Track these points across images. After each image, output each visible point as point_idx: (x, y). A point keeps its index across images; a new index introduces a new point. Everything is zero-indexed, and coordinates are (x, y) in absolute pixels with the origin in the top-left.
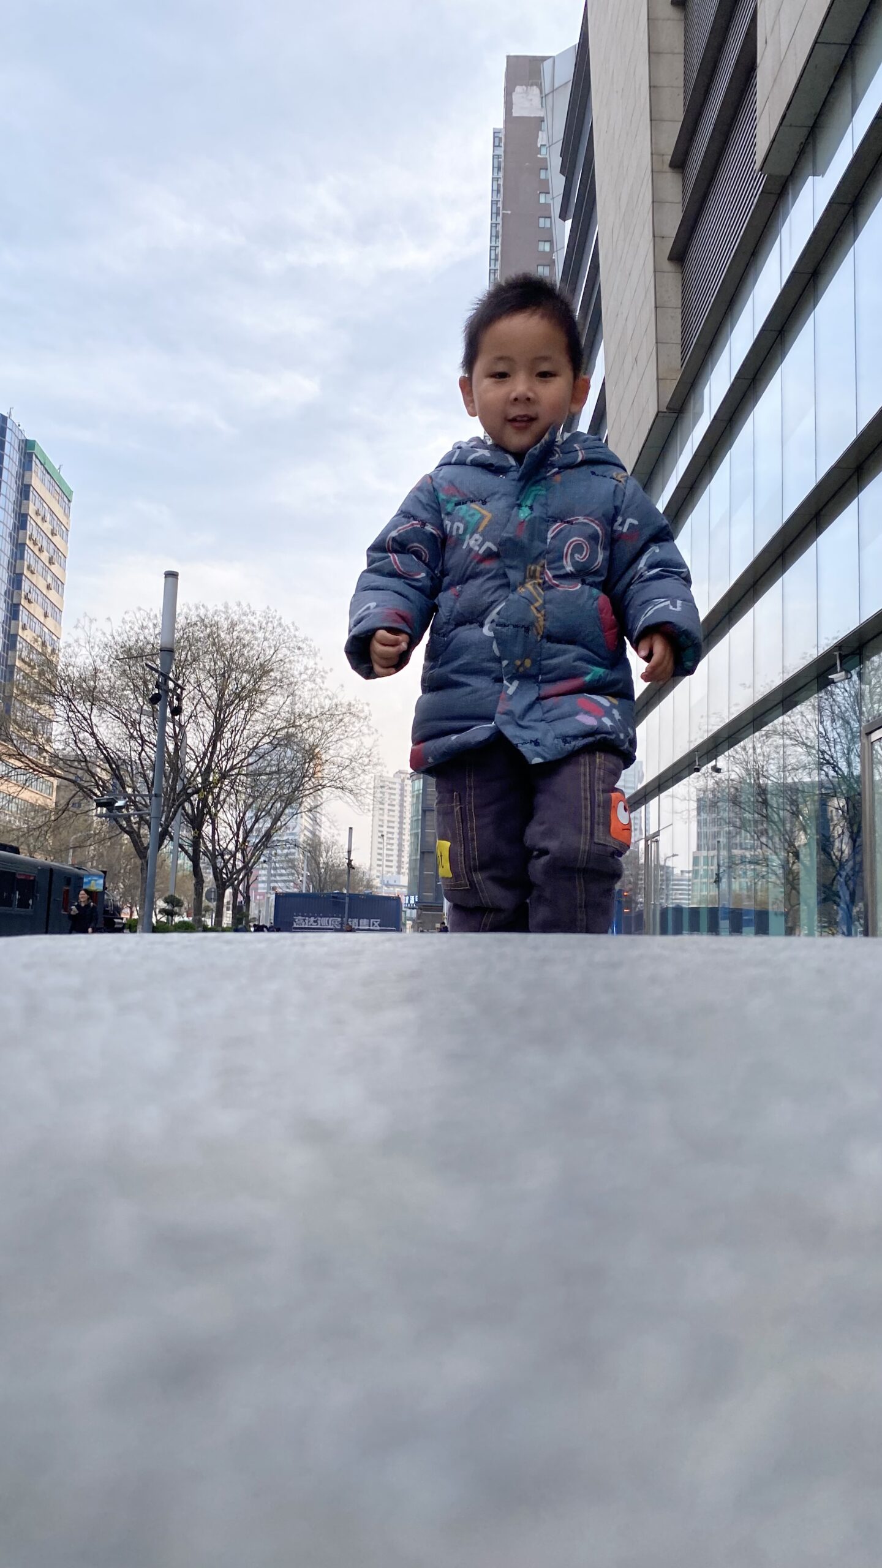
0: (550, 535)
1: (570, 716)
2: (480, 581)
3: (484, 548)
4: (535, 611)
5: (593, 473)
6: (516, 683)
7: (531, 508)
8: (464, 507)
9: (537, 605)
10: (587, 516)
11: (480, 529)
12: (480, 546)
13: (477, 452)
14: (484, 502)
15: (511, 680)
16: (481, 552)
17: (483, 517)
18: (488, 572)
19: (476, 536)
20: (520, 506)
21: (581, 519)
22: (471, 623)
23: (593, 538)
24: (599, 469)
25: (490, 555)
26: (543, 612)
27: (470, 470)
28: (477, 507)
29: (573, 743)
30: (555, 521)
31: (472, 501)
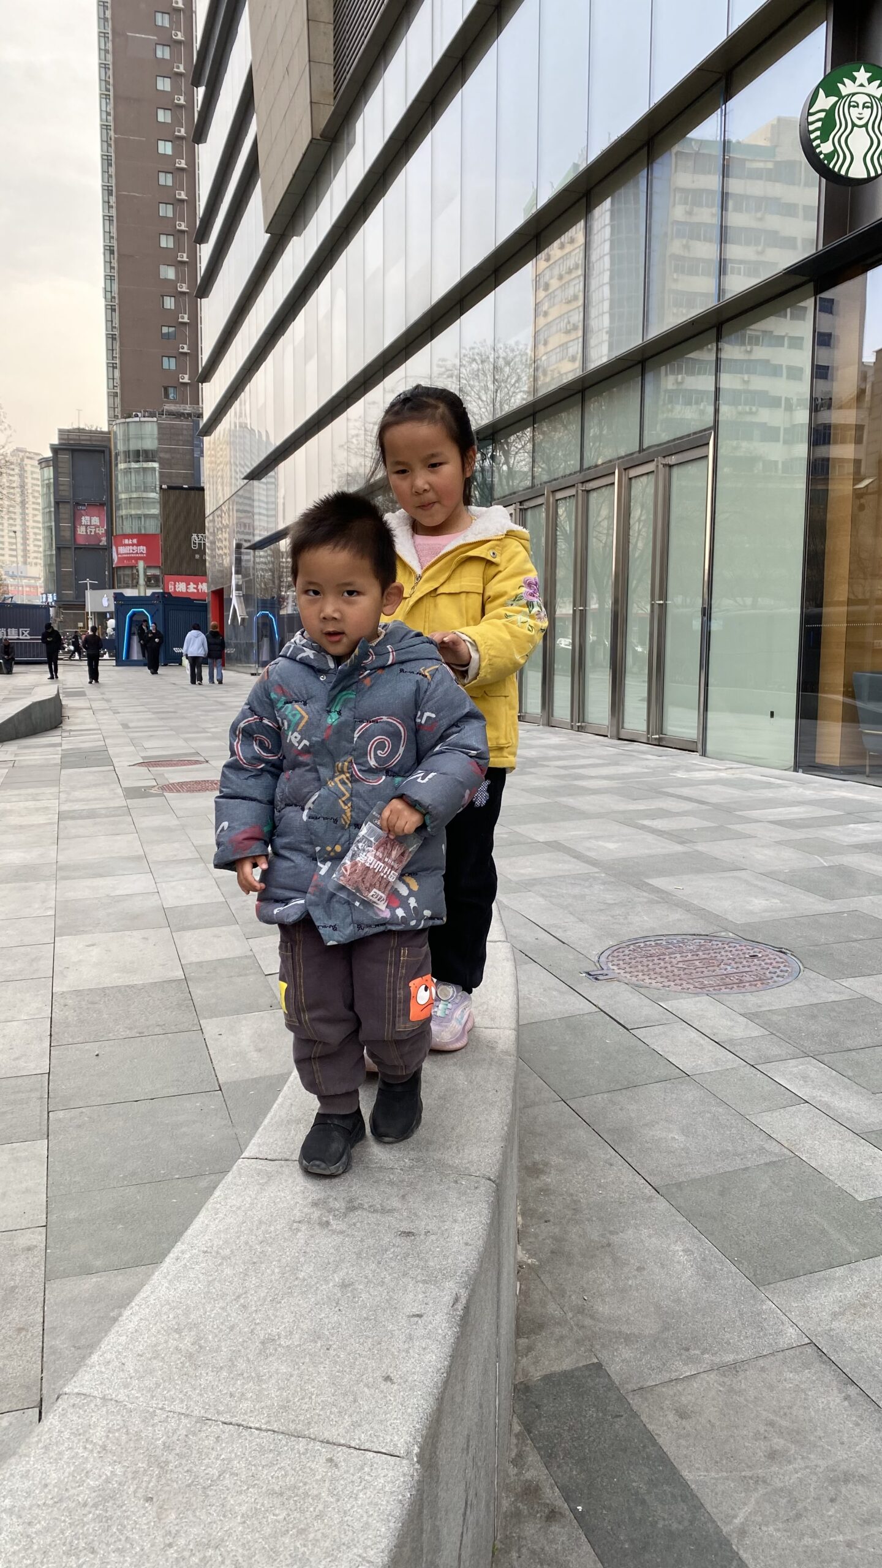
11: (300, 728)
18: (306, 764)
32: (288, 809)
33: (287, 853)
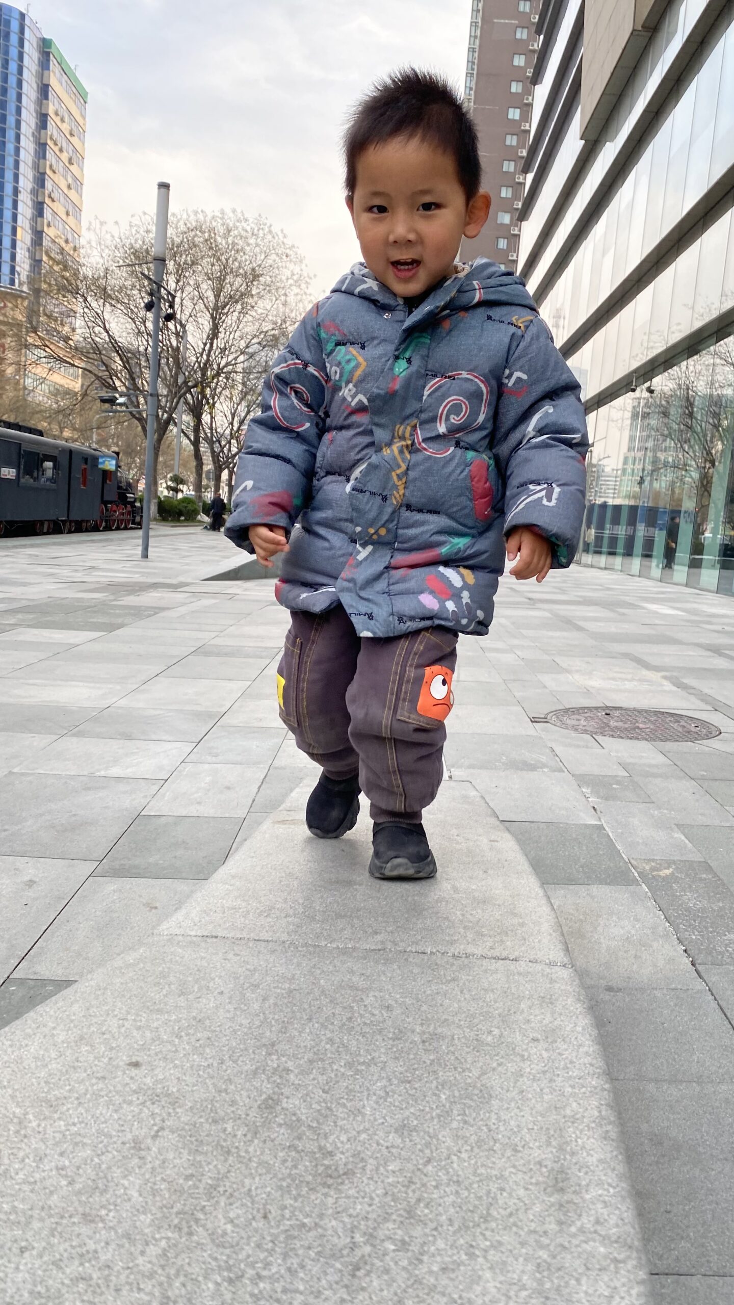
0: (426, 393)
1: (413, 593)
2: (352, 432)
3: (356, 400)
4: (395, 478)
5: (489, 318)
6: (370, 548)
7: (409, 361)
8: (342, 348)
9: (399, 472)
10: (470, 371)
11: (355, 379)
12: (353, 397)
13: (366, 282)
14: (363, 347)
15: (364, 545)
16: (353, 404)
17: (357, 366)
18: (359, 426)
19: (351, 386)
20: (397, 358)
21: (464, 375)
22: (340, 475)
23: (475, 396)
24: (496, 312)
25: (361, 409)
26: (404, 480)
27: (356, 302)
28: (354, 352)
29: (409, 623)
30: (435, 376)
31: (352, 343)
32: (330, 478)
33: (322, 531)
